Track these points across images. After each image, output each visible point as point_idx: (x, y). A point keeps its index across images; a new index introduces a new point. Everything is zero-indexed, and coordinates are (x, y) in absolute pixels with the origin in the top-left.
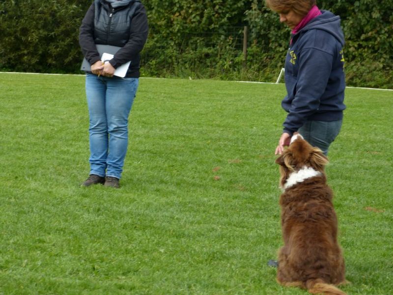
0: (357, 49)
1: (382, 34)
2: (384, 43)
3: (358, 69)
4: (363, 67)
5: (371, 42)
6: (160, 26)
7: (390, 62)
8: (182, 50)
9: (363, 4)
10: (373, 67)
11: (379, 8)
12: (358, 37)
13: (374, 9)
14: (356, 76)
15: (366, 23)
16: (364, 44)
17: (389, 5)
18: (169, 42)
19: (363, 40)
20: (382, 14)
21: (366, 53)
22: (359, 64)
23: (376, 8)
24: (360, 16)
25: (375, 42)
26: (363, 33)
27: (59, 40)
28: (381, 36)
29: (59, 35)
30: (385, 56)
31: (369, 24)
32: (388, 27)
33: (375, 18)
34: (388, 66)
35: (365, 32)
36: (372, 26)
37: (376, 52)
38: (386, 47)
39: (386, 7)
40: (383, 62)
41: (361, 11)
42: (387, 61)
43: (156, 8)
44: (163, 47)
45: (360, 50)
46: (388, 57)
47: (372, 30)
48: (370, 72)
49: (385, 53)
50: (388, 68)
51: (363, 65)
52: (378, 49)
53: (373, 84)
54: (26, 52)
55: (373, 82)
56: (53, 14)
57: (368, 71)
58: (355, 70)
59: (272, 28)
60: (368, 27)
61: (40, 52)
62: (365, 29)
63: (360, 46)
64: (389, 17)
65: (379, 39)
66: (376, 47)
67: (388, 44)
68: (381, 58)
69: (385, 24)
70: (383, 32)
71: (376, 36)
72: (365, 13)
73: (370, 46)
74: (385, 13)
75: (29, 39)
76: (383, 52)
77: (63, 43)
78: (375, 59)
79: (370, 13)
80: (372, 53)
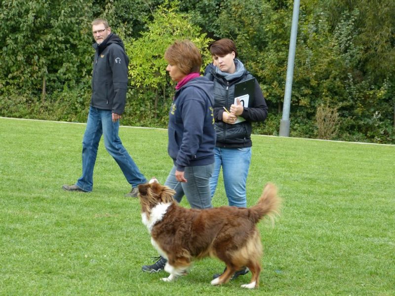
0: (5, 86)
1: (26, 74)
2: (27, 82)
3: (5, 102)
4: (10, 101)
5: (16, 81)
7: (31, 96)
9: (10, 49)
10: (18, 101)
11: (22, 52)
12: (6, 76)
13: (19, 53)
14: (4, 108)
15: (12, 65)
16: (11, 81)
17: (31, 50)
19: (10, 79)
20: (26, 57)
21: (12, 89)
22: (6, 98)
23: (21, 52)
24: (7, 58)
25: (20, 80)
26: (10, 73)
28: (24, 75)
30: (28, 92)
31: (15, 65)
32: (30, 68)
33: (19, 61)
34: (30, 100)
35: (11, 71)
36: (17, 67)
37: (20, 88)
38: (29, 84)
39: (29, 52)
40: (26, 97)
41: (8, 55)
42: (29, 96)
45: (7, 87)
46: (31, 93)
47: (17, 70)
48: (16, 105)
49: (28, 89)
50: (30, 102)
51: (10, 99)
52: (23, 86)
53: (17, 114)
55: (18, 113)
57: (14, 104)
58: (3, 102)
60: (14, 68)
62: (12, 69)
63: (7, 83)
64: (31, 60)
65: (23, 78)
66: (21, 84)
67: (31, 82)
68: (24, 93)
69: (28, 66)
70: (26, 72)
71: (21, 75)
72: (11, 56)
73: (16, 83)
74: (28, 57)
76: (26, 89)
78: (20, 94)
79: (16, 56)
80: (17, 89)
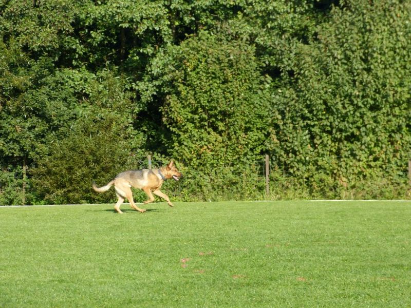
6: (191, 160)
8: (211, 179)
18: (200, 172)
27: (100, 176)
29: (99, 172)
43: (185, 143)
44: (194, 178)
54: (70, 188)
56: (93, 153)
59: (290, 155)
61: (84, 188)
75: (74, 177)
77: (104, 179)
